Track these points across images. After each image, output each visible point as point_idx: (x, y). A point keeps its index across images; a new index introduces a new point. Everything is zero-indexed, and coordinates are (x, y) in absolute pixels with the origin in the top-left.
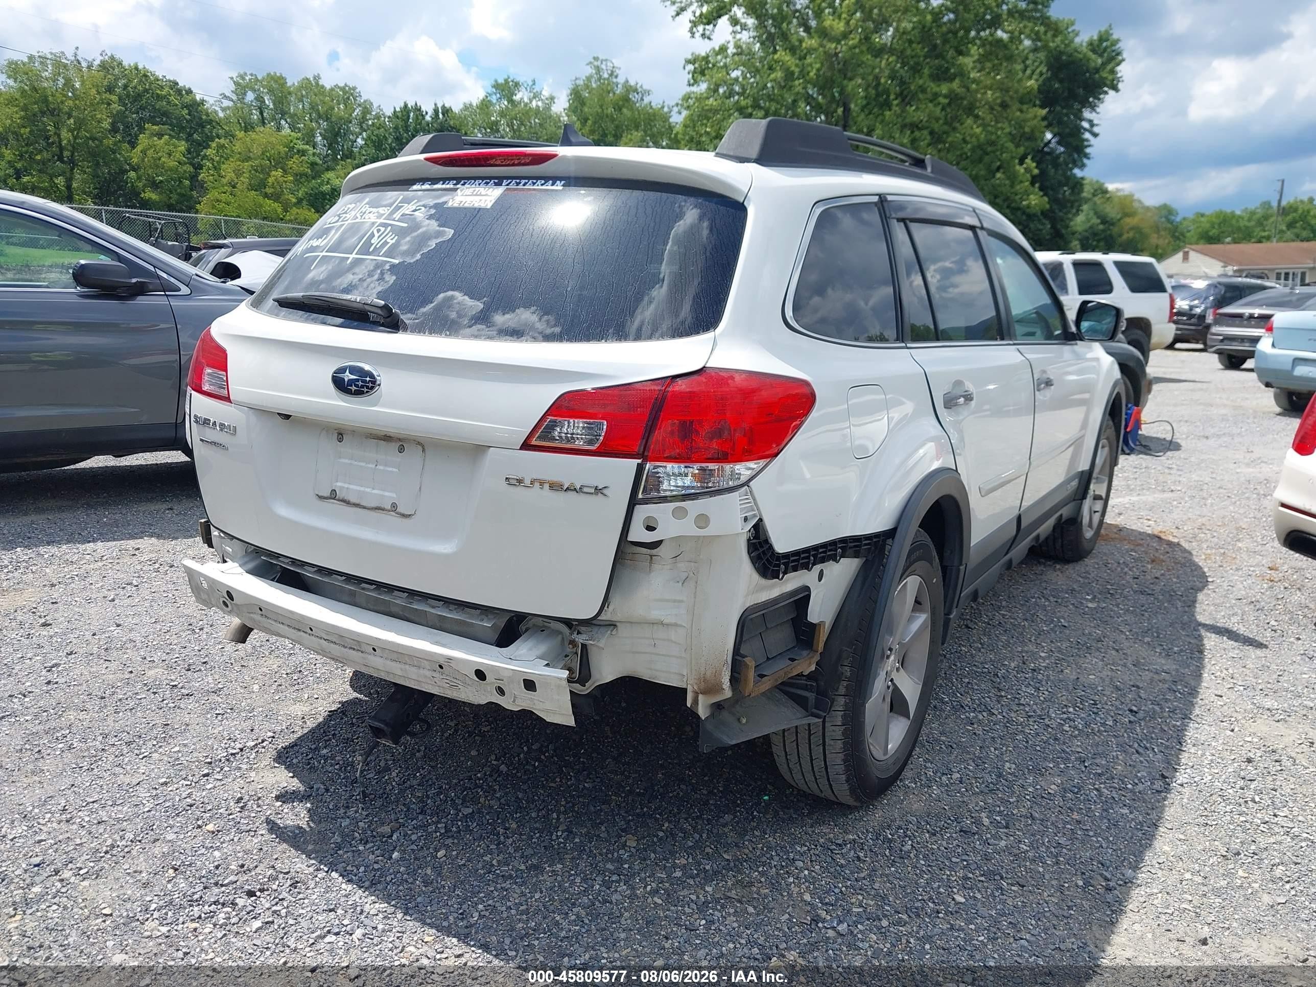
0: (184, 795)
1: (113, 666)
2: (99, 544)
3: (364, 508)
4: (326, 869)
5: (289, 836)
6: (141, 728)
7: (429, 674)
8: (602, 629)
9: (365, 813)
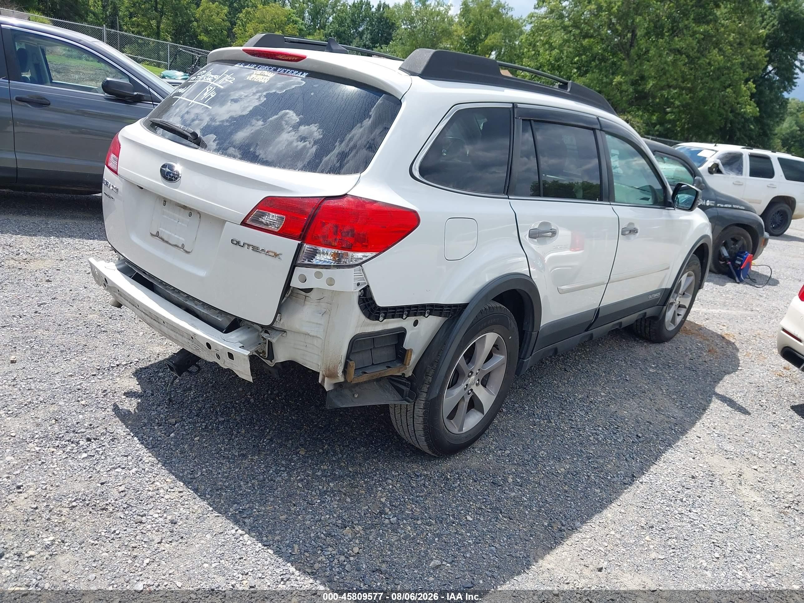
0: (78, 383)
1: (73, 309)
2: (96, 241)
3: (170, 244)
4: (132, 435)
5: (121, 414)
6: (72, 345)
7: (187, 340)
8: (278, 332)
9: (166, 410)
